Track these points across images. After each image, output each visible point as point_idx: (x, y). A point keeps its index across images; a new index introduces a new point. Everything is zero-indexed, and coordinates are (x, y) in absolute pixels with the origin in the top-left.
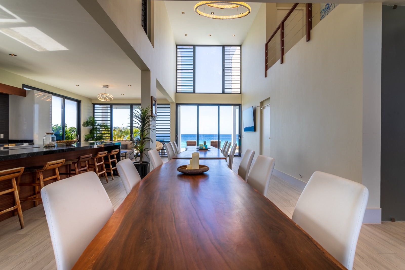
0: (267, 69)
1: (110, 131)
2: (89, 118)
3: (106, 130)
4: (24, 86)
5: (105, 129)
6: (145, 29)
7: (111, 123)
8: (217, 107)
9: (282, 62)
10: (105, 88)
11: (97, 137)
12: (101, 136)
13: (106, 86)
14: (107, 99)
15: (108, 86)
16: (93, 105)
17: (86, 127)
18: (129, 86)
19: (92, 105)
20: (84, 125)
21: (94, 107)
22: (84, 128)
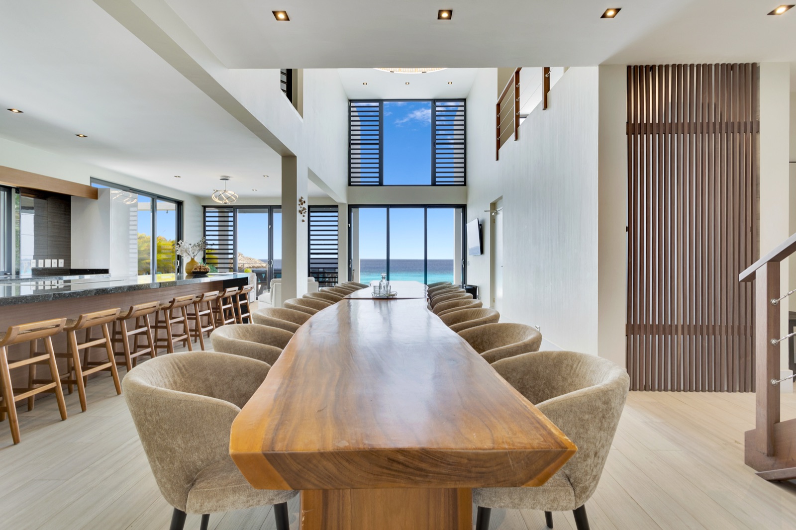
0: (499, 145)
4: (93, 179)
6: (290, 96)
8: (423, 210)
9: (517, 138)
10: (224, 181)
13: (225, 179)
15: (229, 177)
16: (203, 208)
18: (264, 176)
19: (201, 209)
21: (205, 212)
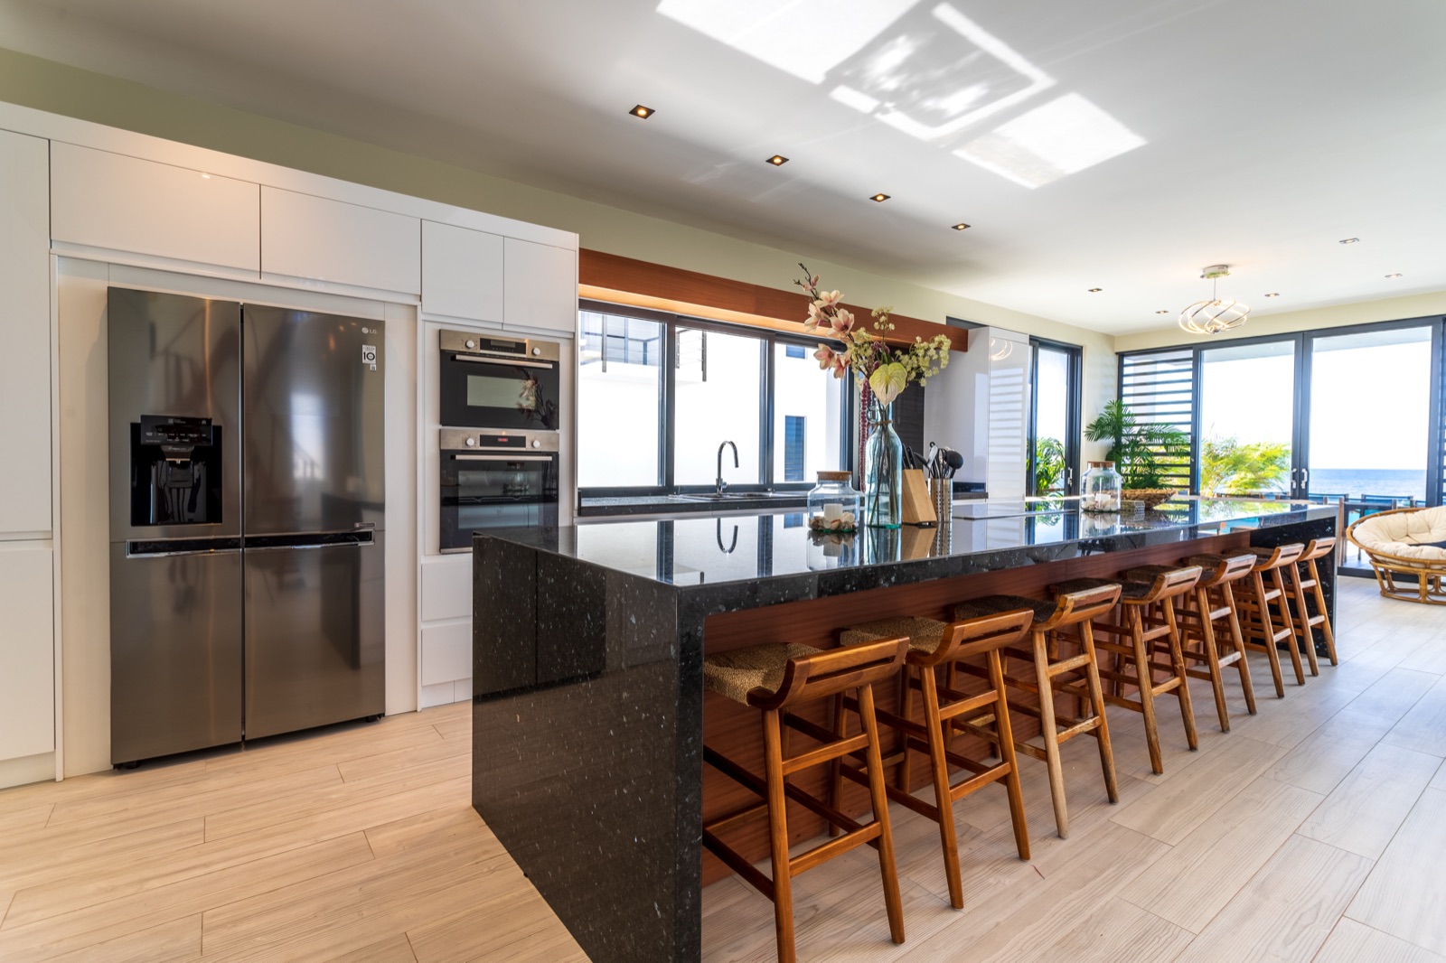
1: (1187, 454)
2: (1107, 408)
3: (1172, 449)
4: (950, 321)
5: (1167, 448)
7: (1195, 423)
10: (1207, 278)
11: (1136, 478)
12: (1151, 475)
14: (1219, 325)
15: (1230, 266)
16: (1117, 357)
17: (1096, 440)
19: (1114, 361)
20: (1089, 435)
21: (1121, 366)
22: (1092, 443)
